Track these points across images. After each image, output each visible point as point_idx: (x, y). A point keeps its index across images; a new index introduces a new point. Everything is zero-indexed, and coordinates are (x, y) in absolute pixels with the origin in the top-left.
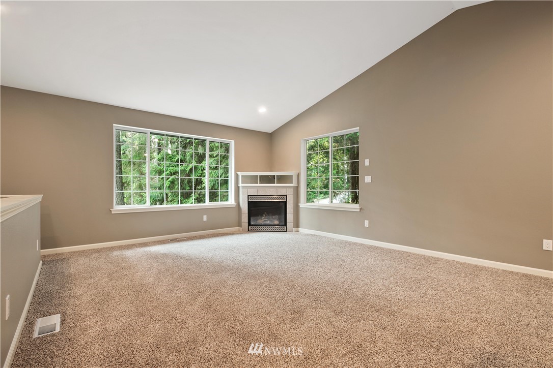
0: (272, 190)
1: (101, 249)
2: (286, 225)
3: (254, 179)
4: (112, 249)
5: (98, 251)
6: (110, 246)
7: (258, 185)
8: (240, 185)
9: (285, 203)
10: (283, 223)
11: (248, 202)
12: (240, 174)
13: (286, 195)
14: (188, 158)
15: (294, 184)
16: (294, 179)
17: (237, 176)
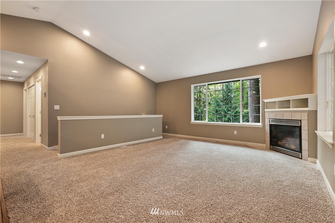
0: (287, 114)
2: (301, 151)
7: (277, 110)
9: (300, 127)
10: (298, 150)
11: (270, 124)
13: (301, 121)
15: (309, 108)
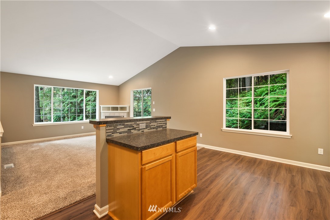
0: (117, 113)
1: (28, 143)
3: (108, 109)
4: (33, 143)
5: (26, 144)
6: (32, 142)
7: (110, 111)
8: (102, 111)
12: (102, 106)
13: (124, 116)
14: (79, 95)
15: (127, 111)
16: (128, 109)
17: (100, 107)
